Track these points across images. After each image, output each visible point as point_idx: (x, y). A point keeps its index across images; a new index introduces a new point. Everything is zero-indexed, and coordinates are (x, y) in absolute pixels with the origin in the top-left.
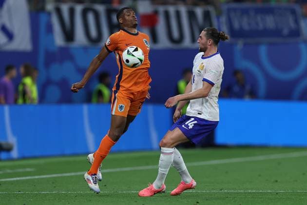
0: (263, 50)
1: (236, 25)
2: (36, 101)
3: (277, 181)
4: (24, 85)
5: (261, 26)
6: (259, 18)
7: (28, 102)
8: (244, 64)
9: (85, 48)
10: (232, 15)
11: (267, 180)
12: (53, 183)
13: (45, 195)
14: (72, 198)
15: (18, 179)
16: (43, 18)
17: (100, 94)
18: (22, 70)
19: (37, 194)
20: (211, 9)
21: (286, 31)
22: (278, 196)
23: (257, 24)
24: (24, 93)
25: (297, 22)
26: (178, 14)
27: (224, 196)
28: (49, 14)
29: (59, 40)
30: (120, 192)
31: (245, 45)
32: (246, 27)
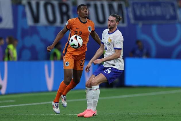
0: (154, 28)
1: (138, 13)
2: (16, 59)
3: (162, 108)
4: (9, 49)
5: (153, 13)
6: (152, 9)
7: (11, 59)
8: (142, 37)
9: (46, 27)
10: (135, 6)
11: (157, 107)
12: (26, 109)
13: (22, 117)
14: (38, 118)
15: (5, 106)
16: (20, 8)
17: (55, 55)
18: (7, 40)
19: (16, 116)
20: (123, 3)
21: (168, 17)
22: (163, 117)
23: (151, 12)
24: (9, 54)
25: (175, 11)
26: (102, 6)
27: (131, 117)
28: (24, 6)
29: (30, 22)
30: (67, 115)
31: (143, 25)
32: (144, 14)
